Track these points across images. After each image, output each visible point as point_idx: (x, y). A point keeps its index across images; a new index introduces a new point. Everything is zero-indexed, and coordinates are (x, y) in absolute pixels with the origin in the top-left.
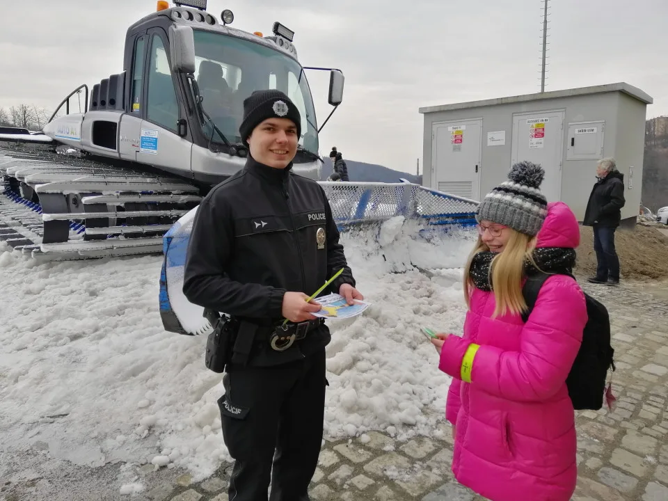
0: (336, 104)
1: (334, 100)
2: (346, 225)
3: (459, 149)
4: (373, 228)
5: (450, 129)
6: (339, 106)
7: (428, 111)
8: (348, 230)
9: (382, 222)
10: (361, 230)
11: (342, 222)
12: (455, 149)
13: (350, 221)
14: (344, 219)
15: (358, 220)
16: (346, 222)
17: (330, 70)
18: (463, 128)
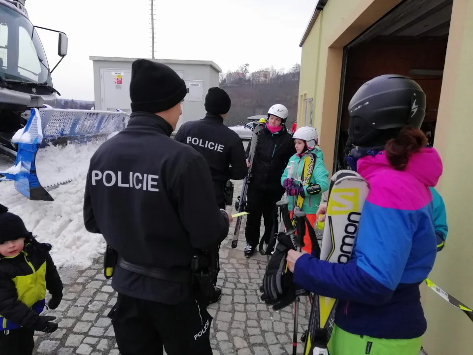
0: (63, 56)
1: (62, 53)
2: (90, 137)
3: (120, 88)
4: (103, 139)
5: (113, 73)
6: (65, 56)
7: (97, 59)
8: (91, 140)
9: (107, 135)
10: (97, 140)
11: (89, 135)
12: (117, 87)
13: (93, 134)
14: (90, 133)
15: (96, 134)
16: (91, 135)
17: (58, 32)
18: (122, 74)
